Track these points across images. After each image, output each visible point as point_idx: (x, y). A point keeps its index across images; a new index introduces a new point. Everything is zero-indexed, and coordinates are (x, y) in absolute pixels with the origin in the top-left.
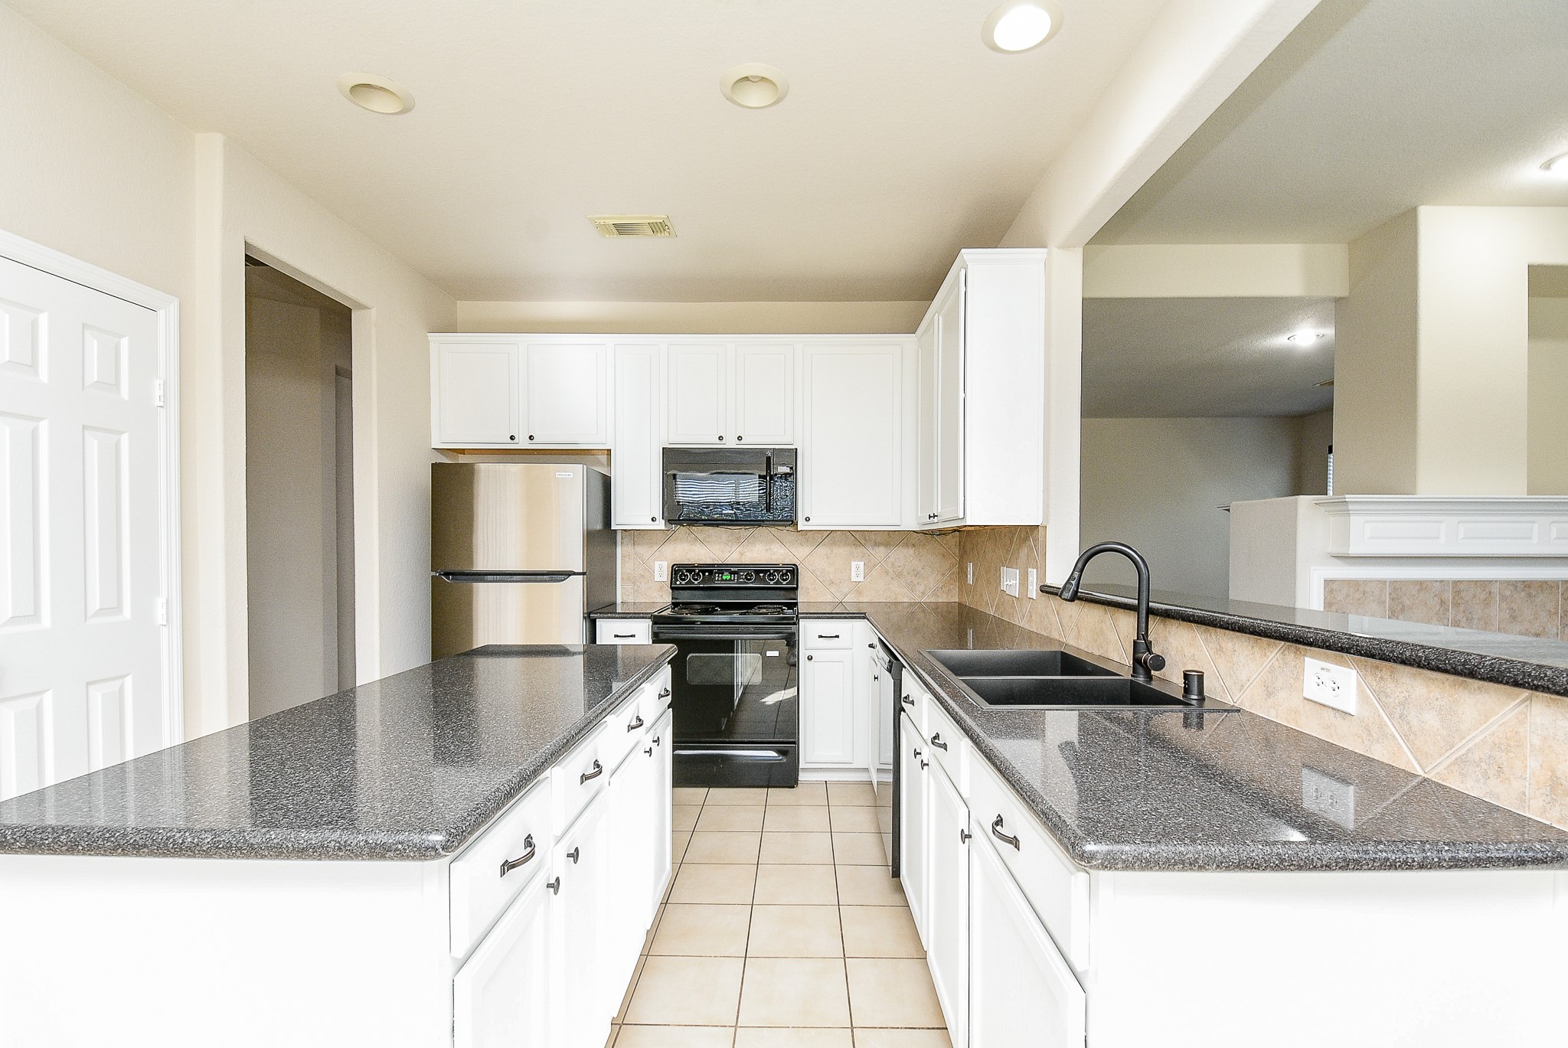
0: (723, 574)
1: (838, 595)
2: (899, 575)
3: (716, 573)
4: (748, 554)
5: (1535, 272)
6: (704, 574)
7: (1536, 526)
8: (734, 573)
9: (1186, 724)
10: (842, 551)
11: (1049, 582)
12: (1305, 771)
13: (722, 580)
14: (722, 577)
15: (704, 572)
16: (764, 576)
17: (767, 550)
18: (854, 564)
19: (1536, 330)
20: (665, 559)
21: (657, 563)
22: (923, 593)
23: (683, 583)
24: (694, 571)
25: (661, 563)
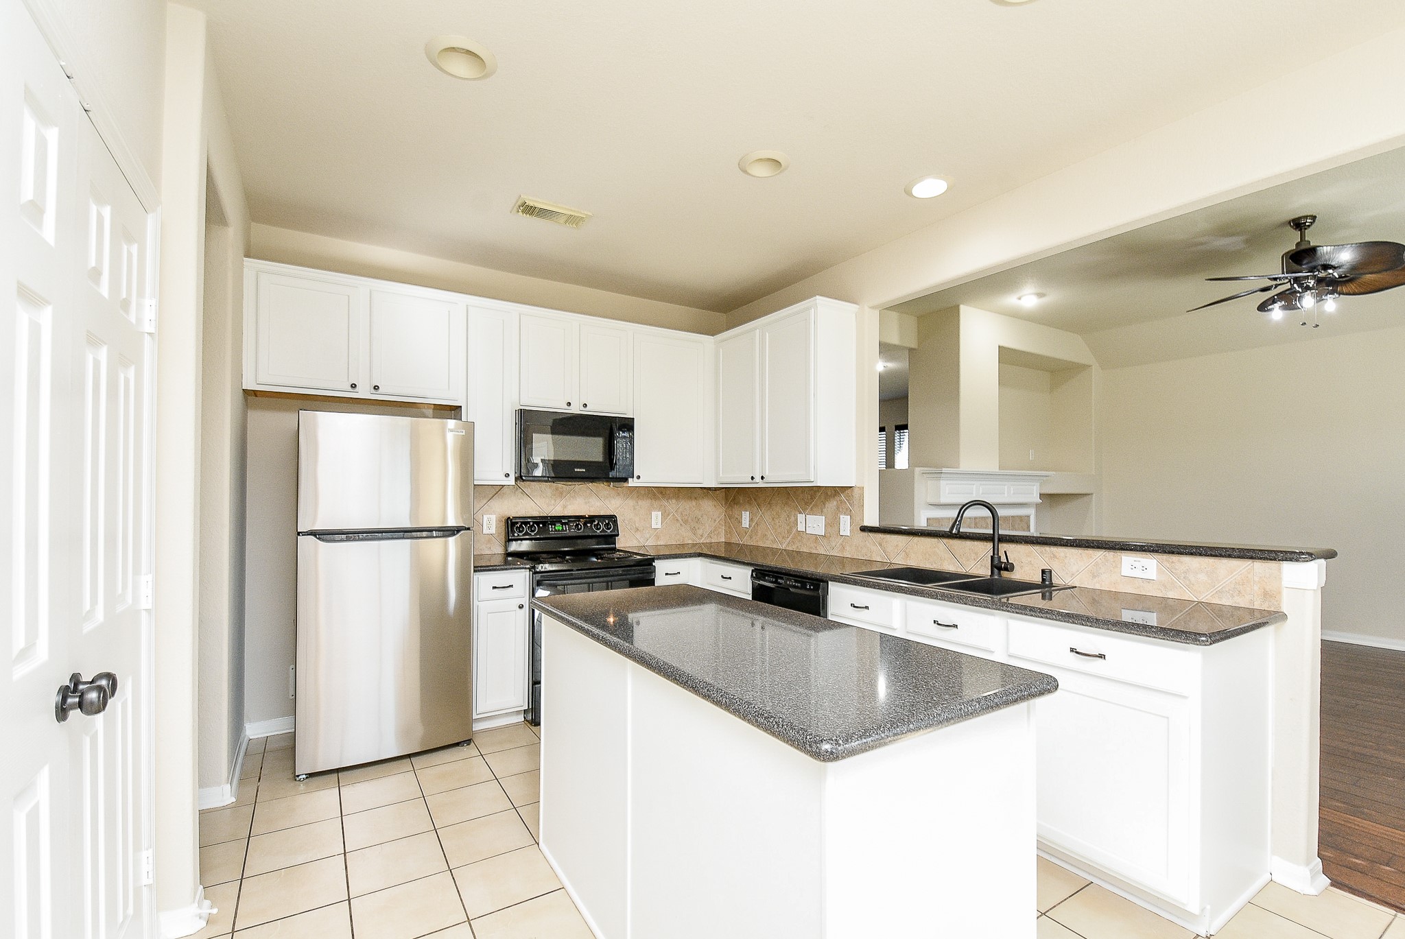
0: (555, 525)
1: (641, 540)
2: (686, 522)
3: (549, 524)
4: (569, 507)
5: (1002, 350)
6: (538, 526)
7: (1006, 487)
8: (565, 524)
9: (1044, 597)
10: (645, 503)
11: (866, 524)
12: (1122, 610)
13: (556, 530)
14: (555, 528)
15: (538, 524)
16: (591, 526)
17: (586, 503)
18: (654, 514)
19: (1002, 382)
20: (494, 513)
21: (485, 517)
22: (702, 536)
23: (521, 534)
24: (529, 523)
25: (488, 516)
